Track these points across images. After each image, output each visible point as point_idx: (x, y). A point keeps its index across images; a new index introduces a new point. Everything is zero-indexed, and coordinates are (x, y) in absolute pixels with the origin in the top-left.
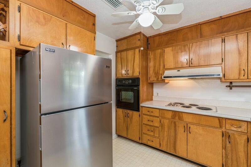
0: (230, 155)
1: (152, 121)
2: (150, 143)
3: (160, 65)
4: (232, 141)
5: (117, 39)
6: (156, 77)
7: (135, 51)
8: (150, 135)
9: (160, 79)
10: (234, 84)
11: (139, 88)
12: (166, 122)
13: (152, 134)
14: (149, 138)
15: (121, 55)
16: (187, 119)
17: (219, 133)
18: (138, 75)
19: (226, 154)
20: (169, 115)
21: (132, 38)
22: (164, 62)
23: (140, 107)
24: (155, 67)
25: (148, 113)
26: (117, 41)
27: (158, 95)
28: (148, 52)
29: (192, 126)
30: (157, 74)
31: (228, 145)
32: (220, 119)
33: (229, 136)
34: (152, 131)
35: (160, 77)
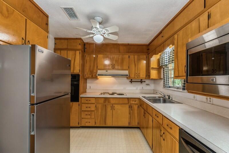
0: (132, 116)
1: (90, 107)
2: (87, 125)
3: (94, 66)
4: (133, 109)
5: (55, 37)
6: (91, 74)
7: (76, 52)
8: (88, 119)
9: (94, 76)
10: (133, 80)
11: (79, 83)
12: (99, 106)
13: (89, 117)
14: (87, 120)
15: (60, 53)
16: (112, 101)
17: (127, 106)
18: (79, 72)
19: (130, 117)
20: (102, 101)
21: (72, 40)
22: (97, 64)
23: (80, 98)
24: (90, 66)
25: (87, 102)
26: (56, 39)
27: (90, 88)
28: (85, 54)
29: (115, 106)
30: (92, 72)
31: (131, 111)
32: (128, 98)
33: (132, 107)
34: (89, 115)
35: (94, 75)
